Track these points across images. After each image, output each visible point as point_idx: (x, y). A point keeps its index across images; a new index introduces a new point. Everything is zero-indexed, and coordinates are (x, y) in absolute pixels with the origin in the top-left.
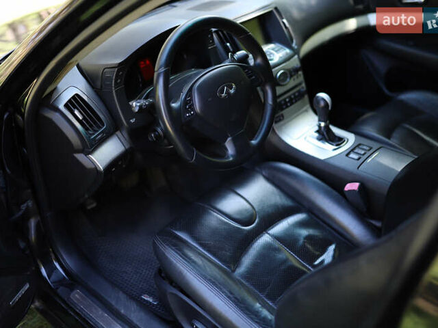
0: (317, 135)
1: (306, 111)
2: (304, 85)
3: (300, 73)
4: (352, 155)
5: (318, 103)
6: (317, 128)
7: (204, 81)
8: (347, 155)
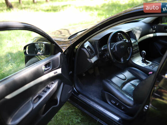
0: (142, 61)
1: (139, 56)
2: (139, 49)
3: (138, 46)
4: (151, 66)
5: (143, 53)
6: (142, 60)
7: (117, 44)
8: (150, 66)
